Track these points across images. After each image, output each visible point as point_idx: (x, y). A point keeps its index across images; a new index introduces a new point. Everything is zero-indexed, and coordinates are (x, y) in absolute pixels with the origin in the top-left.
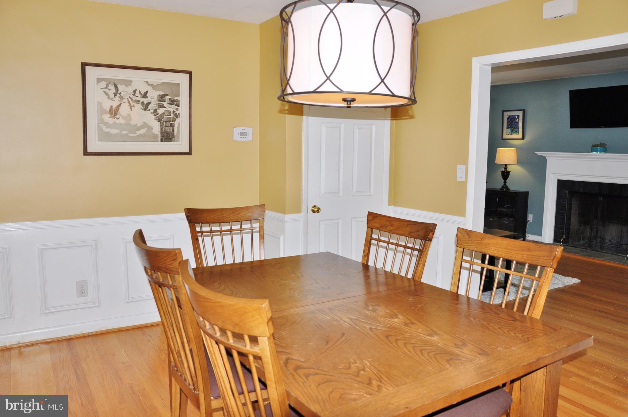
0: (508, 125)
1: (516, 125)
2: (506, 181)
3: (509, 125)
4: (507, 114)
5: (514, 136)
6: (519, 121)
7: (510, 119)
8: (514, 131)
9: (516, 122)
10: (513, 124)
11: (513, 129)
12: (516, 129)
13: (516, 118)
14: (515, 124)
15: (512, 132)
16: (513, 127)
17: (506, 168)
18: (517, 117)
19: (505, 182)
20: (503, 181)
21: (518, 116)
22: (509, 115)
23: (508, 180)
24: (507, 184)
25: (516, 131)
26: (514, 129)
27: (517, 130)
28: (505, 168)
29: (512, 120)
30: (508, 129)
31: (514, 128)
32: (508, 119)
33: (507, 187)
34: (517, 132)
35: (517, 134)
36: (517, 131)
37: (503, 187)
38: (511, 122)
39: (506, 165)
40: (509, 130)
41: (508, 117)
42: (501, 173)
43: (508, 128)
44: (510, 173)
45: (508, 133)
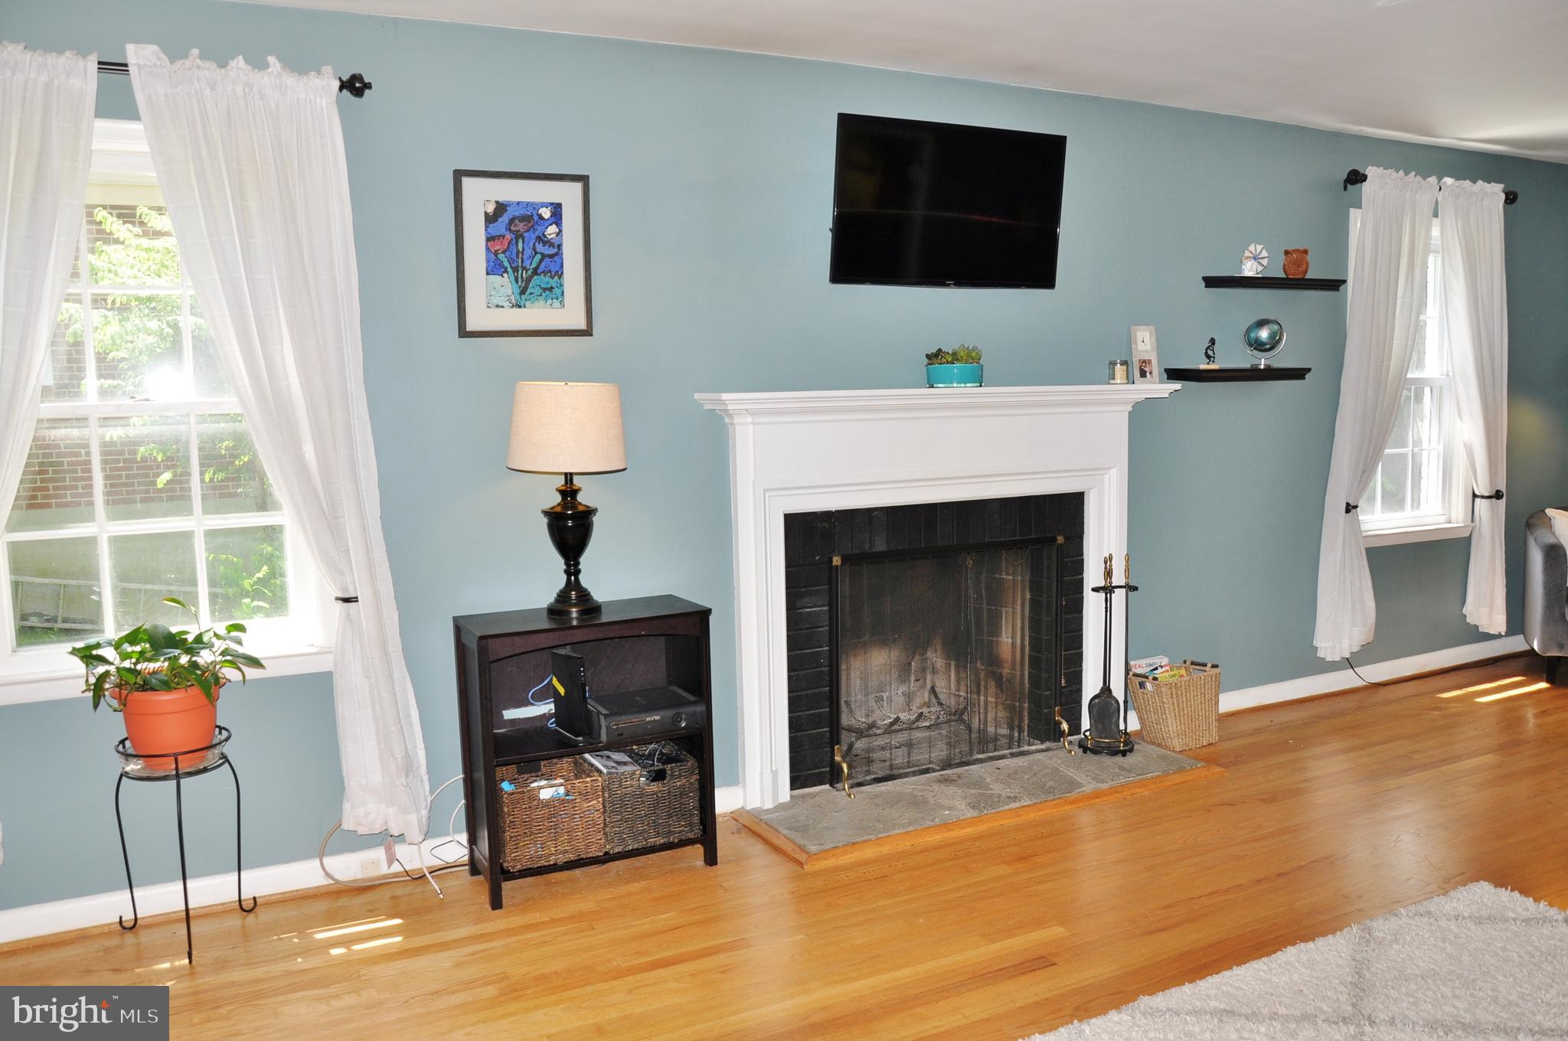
0: (496, 253)
1: (544, 256)
2: (577, 564)
3: (504, 252)
4: (480, 196)
5: (538, 315)
6: (559, 233)
7: (504, 219)
8: (538, 291)
9: (542, 239)
10: (529, 252)
11: (529, 280)
12: (547, 279)
13: (541, 217)
14: (540, 247)
15: (523, 292)
16: (524, 268)
17: (569, 492)
18: (546, 213)
19: (573, 570)
20: (559, 563)
21: (557, 209)
22: (501, 199)
23: (585, 561)
24: (584, 580)
25: (545, 290)
26: (536, 280)
27: (553, 282)
28: (564, 493)
29: (521, 227)
30: (496, 279)
31: (535, 272)
32: (490, 219)
33: (584, 596)
34: (553, 293)
35: (556, 303)
36: (551, 289)
37: (563, 597)
38: (509, 236)
39: (569, 477)
40: (505, 284)
41: (491, 209)
42: (545, 521)
43: (494, 268)
44: (596, 520)
45: (496, 301)
